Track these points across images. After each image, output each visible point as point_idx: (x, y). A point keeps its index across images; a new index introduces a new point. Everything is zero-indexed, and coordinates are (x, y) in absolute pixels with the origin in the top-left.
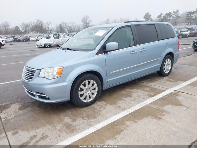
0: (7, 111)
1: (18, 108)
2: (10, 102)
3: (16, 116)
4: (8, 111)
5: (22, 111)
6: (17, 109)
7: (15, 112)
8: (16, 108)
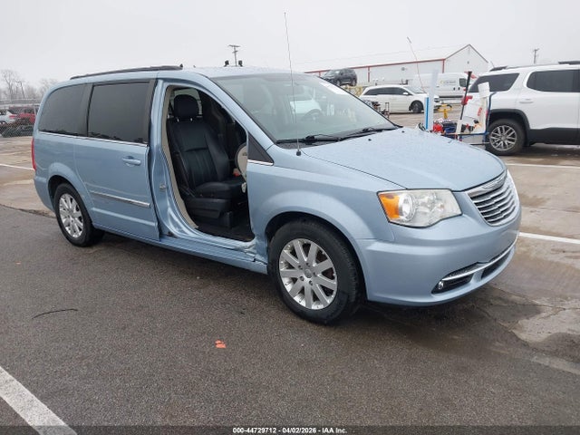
0: (572, 327)
1: (538, 316)
2: (535, 359)
3: (566, 299)
4: (571, 323)
5: (537, 302)
6: (544, 315)
7: (557, 311)
8: (541, 320)
